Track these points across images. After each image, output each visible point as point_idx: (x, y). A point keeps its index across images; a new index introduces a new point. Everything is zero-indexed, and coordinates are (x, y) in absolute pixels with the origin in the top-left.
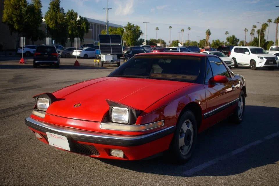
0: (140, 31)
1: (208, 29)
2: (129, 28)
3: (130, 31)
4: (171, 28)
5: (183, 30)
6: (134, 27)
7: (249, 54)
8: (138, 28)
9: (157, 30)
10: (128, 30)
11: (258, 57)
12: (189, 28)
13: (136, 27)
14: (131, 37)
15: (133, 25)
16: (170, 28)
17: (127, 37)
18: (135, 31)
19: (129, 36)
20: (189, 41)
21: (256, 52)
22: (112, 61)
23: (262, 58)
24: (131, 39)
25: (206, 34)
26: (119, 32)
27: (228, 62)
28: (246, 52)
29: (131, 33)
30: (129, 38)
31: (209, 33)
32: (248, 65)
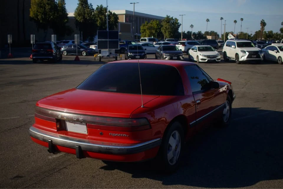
0: (179, 24)
1: (263, 20)
2: (168, 21)
3: (168, 23)
4: (223, 19)
5: (235, 22)
6: (173, 19)
7: (235, 48)
8: (177, 21)
9: (208, 21)
10: (166, 22)
11: (241, 50)
12: (242, 19)
13: (175, 20)
14: (169, 30)
15: (172, 18)
16: (221, 19)
17: (165, 30)
18: (173, 24)
19: (167, 29)
20: (242, 32)
21: (244, 46)
22: (108, 56)
23: (244, 52)
24: (169, 33)
25: (261, 26)
26: (154, 25)
27: (212, 56)
28: (233, 46)
29: (169, 26)
30: (167, 31)
31: (263, 24)
32: (234, 59)
